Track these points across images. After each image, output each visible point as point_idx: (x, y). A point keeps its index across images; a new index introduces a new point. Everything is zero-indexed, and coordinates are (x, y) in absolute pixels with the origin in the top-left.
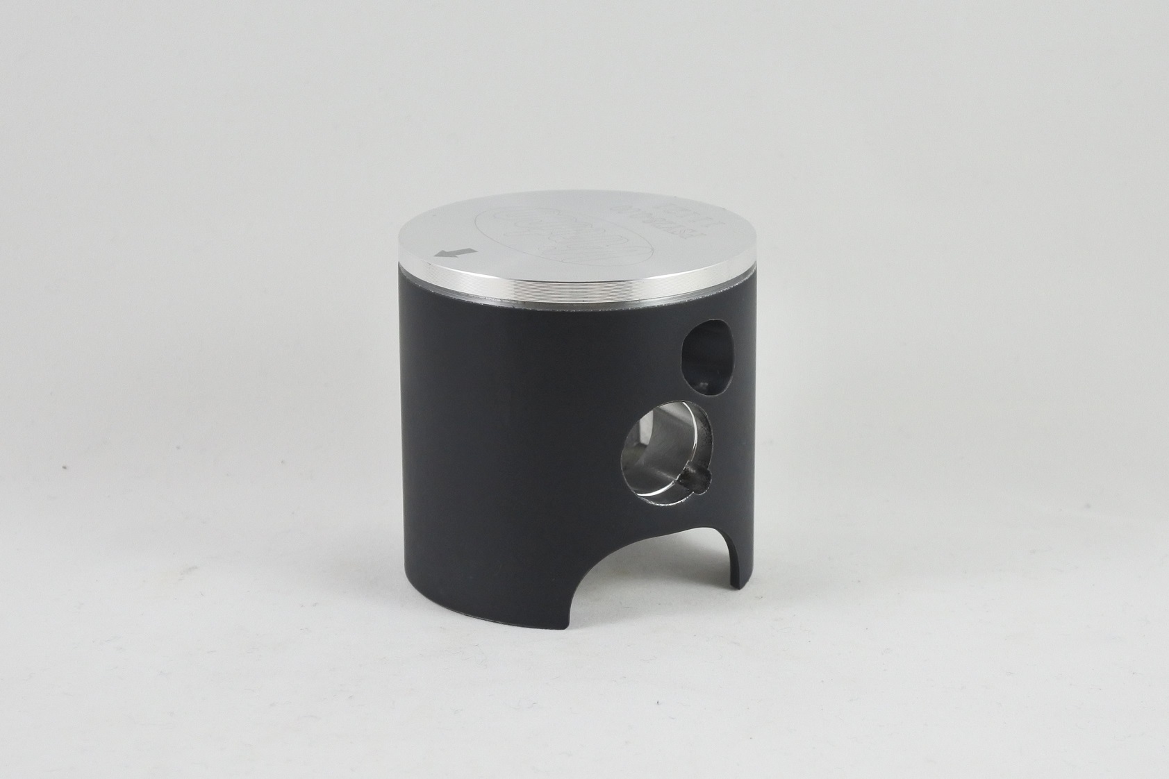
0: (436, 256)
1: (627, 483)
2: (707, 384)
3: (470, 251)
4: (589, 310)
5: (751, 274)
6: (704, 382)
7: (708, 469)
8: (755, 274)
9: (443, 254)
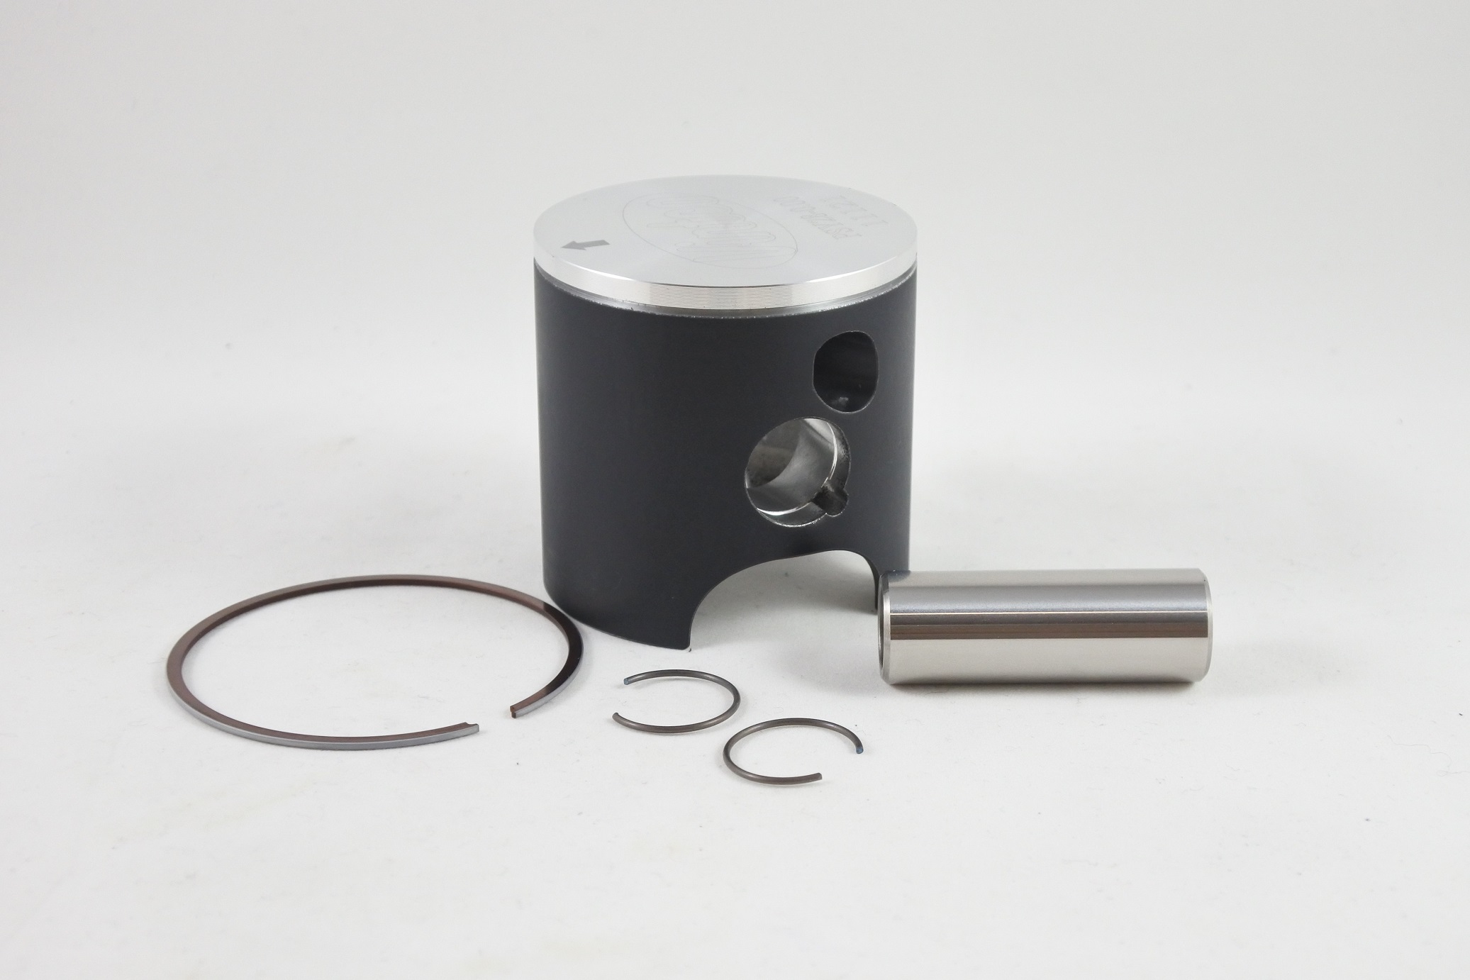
0: (564, 247)
1: (751, 501)
2: (847, 399)
3: (603, 243)
4: (710, 317)
5: (910, 275)
6: (844, 397)
7: (844, 489)
8: (914, 276)
9: (573, 245)
